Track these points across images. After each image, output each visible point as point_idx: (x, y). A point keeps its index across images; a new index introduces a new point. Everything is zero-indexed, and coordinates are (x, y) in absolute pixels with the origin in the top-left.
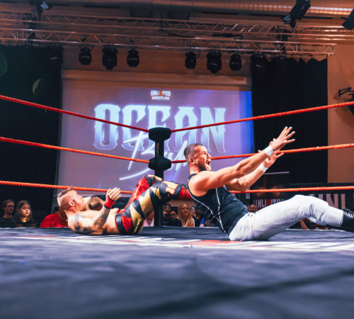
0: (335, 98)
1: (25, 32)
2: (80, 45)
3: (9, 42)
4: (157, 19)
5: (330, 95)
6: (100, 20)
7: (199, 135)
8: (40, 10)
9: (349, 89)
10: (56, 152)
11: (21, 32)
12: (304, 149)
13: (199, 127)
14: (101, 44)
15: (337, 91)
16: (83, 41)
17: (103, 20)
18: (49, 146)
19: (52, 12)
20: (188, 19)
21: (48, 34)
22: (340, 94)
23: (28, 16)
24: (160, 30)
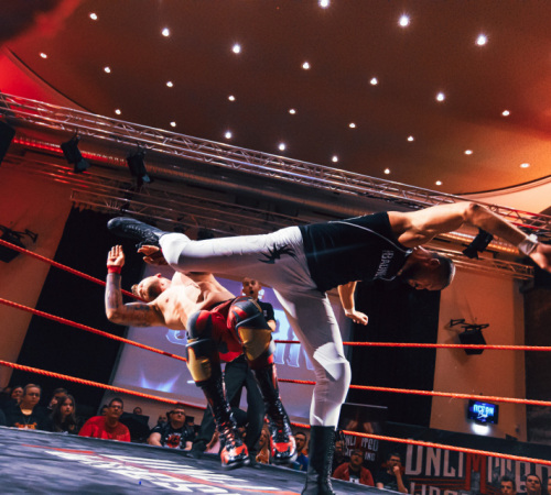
0: (446, 328)
1: (119, 201)
2: (175, 224)
3: (99, 208)
4: (263, 211)
5: (442, 324)
6: (202, 201)
7: (287, 351)
8: (141, 182)
9: (462, 321)
10: (119, 345)
11: (114, 200)
12: (417, 392)
13: (289, 342)
14: (198, 227)
15: (449, 321)
16: (179, 220)
17: (205, 202)
18: (114, 337)
19: (155, 186)
20: (296, 216)
21: (143, 207)
22: (452, 325)
23: (126, 185)
24: (265, 223)
